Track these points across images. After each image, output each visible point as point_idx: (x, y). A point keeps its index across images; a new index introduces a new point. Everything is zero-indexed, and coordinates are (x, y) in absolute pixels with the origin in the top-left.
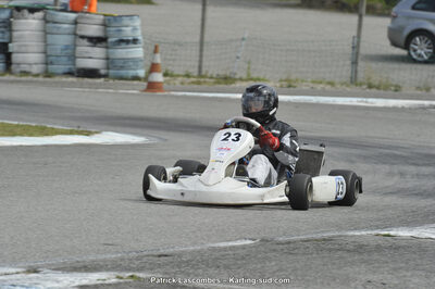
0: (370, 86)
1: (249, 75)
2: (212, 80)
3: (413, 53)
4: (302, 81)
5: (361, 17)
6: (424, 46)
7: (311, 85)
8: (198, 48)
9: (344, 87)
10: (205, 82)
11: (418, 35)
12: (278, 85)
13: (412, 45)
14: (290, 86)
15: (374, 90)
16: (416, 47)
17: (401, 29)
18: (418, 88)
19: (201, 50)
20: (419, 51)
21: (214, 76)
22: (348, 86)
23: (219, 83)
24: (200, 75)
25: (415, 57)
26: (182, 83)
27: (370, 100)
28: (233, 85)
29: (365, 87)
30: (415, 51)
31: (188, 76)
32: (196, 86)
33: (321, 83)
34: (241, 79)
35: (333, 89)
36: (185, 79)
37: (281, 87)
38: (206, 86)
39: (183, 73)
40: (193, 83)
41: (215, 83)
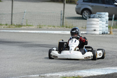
0: (67, 27)
1: (27, 24)
2: (15, 26)
3: (83, 16)
4: (45, 26)
5: (64, 4)
6: (87, 14)
7: (47, 27)
8: (11, 15)
9: (58, 27)
10: (12, 27)
11: (85, 10)
12: (36, 27)
13: (83, 14)
14: (40, 28)
15: (68, 28)
16: (85, 14)
17: (79, 8)
18: (82, 27)
19: (12, 16)
20: (86, 16)
21: (15, 25)
22: (59, 27)
23: (16, 27)
24: (12, 24)
25: (84, 17)
26: (4, 27)
27: (65, 32)
28: (21, 28)
29: (65, 27)
30: (84, 15)
31: (6, 25)
32: (9, 28)
33: (51, 26)
34: (24, 26)
35: (54, 28)
36: (5, 26)
37: (37, 28)
38: (12, 28)
39: (5, 24)
40: (8, 27)
41: (15, 27)
